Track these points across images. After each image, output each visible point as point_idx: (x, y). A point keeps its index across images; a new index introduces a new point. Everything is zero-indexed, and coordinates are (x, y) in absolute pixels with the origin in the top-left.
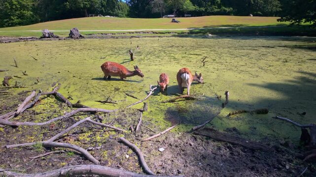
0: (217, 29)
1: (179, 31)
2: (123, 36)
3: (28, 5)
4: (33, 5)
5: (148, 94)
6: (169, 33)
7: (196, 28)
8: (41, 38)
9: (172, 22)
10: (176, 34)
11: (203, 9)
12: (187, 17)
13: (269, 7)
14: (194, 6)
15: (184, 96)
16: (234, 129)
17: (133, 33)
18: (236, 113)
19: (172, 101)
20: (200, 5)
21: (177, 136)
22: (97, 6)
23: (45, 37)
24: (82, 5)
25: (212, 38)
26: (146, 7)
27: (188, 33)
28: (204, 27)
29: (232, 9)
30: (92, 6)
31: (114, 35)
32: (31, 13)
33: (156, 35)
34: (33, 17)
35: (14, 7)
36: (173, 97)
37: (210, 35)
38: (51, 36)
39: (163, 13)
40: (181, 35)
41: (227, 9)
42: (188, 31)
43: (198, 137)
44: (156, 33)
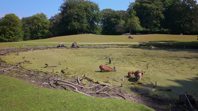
0: (157, 44)
1: (134, 44)
2: (100, 47)
3: (47, 27)
4: (50, 27)
5: (122, 80)
6: (127, 45)
7: (144, 43)
8: (58, 47)
9: (129, 38)
10: (132, 46)
11: (149, 30)
12: (138, 34)
13: (194, 29)
14: (143, 28)
15: (137, 82)
16: (156, 95)
17: (105, 45)
18: (158, 90)
19: (133, 84)
20: (147, 27)
21: (135, 95)
22: (85, 28)
23: (60, 47)
24: (77, 28)
25: (154, 49)
26: (113, 29)
27: (139, 46)
28: (149, 42)
29: (168, 30)
30: (82, 28)
31: (95, 46)
32: (48, 31)
33: (119, 46)
34: (49, 33)
35: (40, 28)
36: (133, 83)
37: (153, 47)
38: (63, 46)
39: (123, 32)
40: (135, 47)
41: (165, 30)
42: (139, 45)
43: (143, 96)
44: (119, 45)
